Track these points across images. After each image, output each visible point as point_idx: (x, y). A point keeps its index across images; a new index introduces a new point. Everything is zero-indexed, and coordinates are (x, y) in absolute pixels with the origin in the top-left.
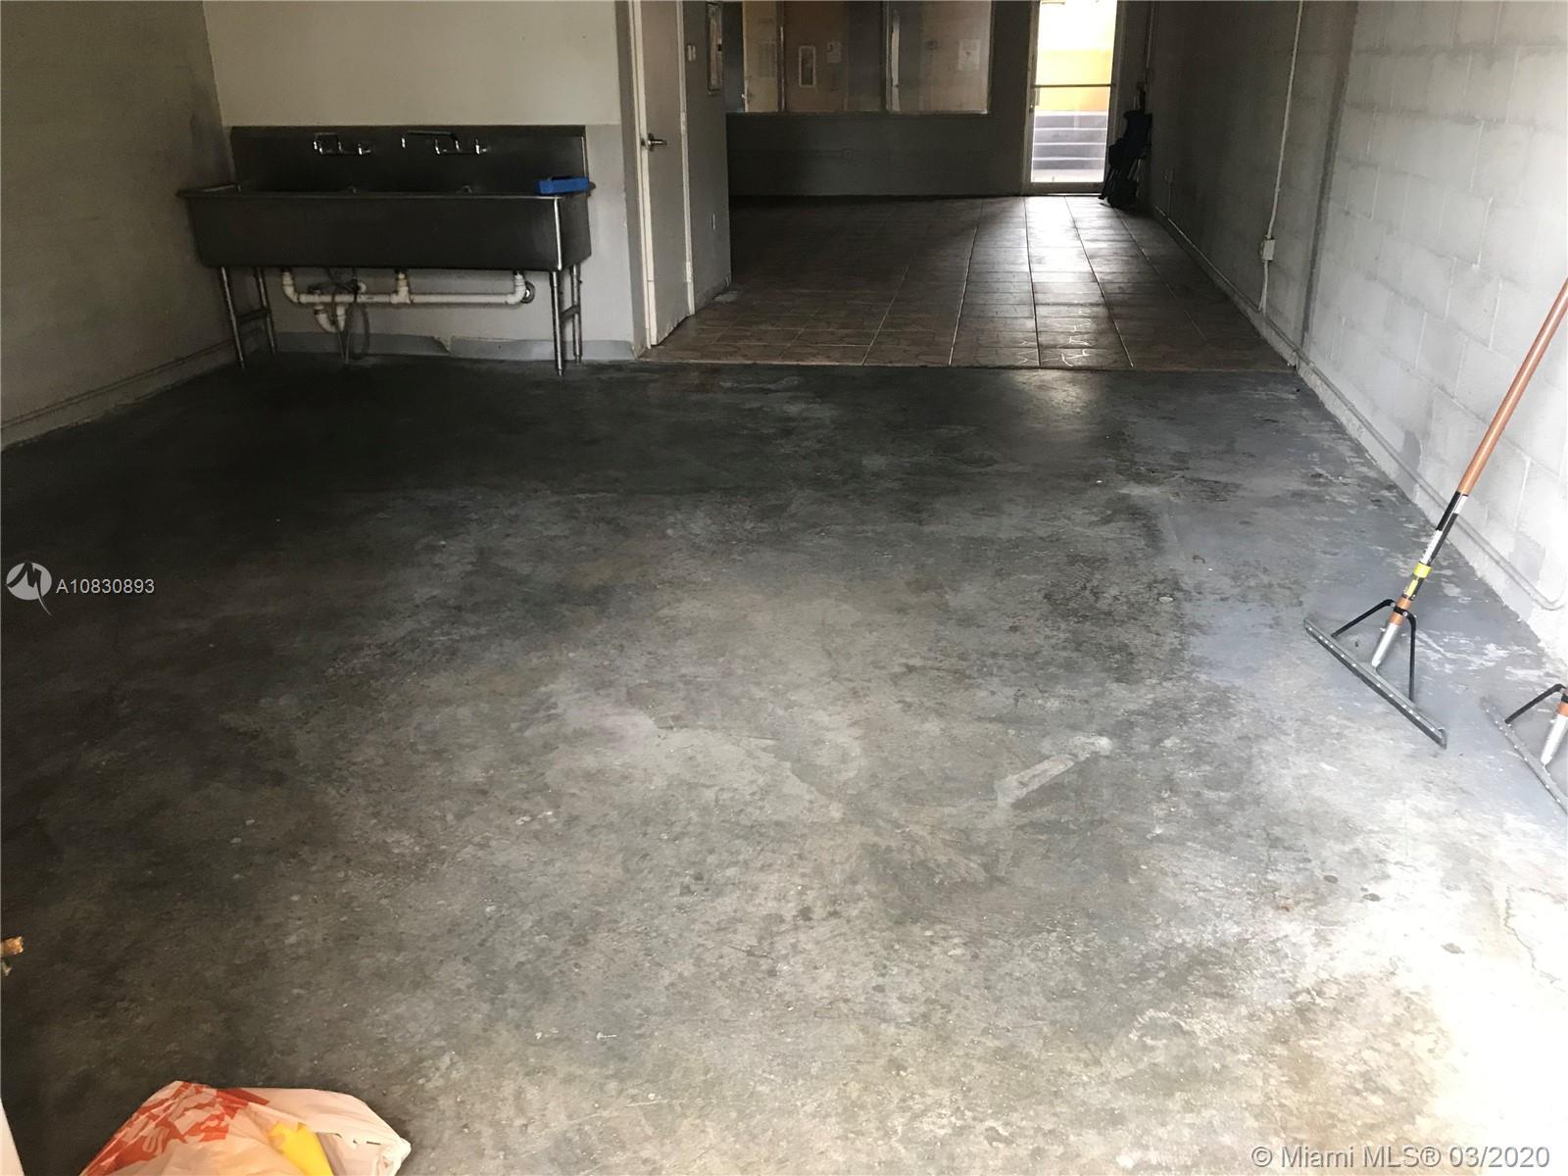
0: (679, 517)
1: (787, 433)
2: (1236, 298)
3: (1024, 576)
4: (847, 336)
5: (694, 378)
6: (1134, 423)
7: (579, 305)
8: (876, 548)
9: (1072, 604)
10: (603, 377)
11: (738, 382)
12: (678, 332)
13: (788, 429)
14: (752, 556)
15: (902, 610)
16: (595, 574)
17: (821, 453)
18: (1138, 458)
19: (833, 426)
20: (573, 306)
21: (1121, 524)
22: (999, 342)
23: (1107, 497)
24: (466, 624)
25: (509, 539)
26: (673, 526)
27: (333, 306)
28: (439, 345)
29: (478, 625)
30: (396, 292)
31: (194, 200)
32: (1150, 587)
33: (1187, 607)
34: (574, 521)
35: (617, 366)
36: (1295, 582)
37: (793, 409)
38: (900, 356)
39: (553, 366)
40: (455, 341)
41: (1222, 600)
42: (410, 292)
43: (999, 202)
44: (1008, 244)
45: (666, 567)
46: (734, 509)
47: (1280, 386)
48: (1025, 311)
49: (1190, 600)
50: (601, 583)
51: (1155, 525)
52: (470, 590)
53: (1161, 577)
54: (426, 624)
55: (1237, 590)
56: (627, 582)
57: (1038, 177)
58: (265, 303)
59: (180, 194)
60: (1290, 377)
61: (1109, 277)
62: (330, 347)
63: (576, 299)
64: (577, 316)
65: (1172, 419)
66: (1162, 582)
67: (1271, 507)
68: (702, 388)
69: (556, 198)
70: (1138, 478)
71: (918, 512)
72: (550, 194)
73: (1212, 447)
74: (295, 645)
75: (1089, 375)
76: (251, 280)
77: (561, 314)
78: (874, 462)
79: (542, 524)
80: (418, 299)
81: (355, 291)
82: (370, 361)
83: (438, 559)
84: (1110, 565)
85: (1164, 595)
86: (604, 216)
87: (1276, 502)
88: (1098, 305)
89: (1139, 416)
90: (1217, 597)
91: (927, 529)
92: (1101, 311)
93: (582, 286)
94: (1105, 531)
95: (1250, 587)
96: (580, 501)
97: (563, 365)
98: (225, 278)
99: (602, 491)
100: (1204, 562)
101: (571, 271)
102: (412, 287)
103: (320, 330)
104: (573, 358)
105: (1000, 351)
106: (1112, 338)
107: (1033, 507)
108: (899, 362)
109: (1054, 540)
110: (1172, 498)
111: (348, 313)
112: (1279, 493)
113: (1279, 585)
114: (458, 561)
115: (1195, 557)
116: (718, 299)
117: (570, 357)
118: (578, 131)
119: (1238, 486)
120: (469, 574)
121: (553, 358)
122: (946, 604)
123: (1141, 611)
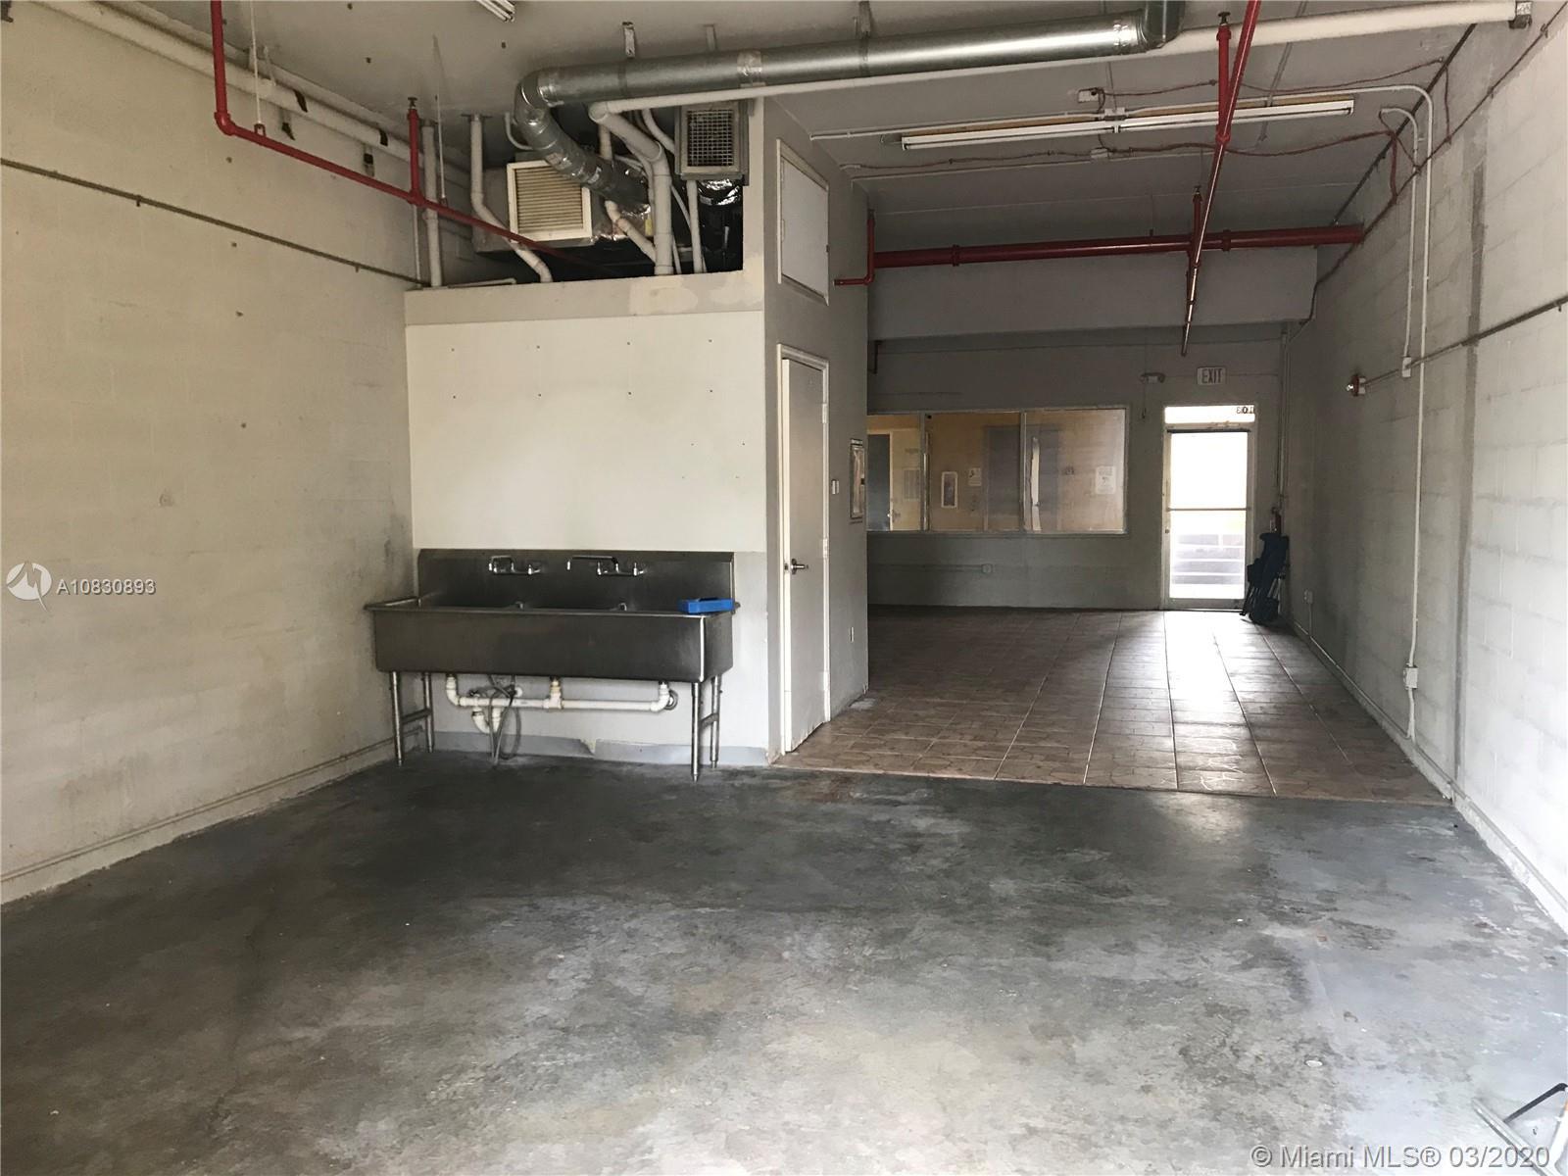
0: (797, 937)
1: (914, 849)
2: (1384, 724)
3: (1159, 1026)
4: (980, 748)
5: (824, 786)
6: (1277, 856)
7: (718, 714)
8: (1000, 985)
9: (1210, 1063)
10: (737, 783)
11: (868, 793)
12: (811, 739)
13: (914, 844)
14: (869, 987)
15: (1024, 1059)
16: (704, 999)
17: (948, 874)
18: (1283, 895)
19: (961, 845)
20: (712, 714)
21: (1264, 970)
22: (1135, 761)
23: (1249, 938)
24: (573, 1049)
25: (626, 955)
26: (790, 948)
27: (491, 708)
28: (585, 747)
29: (583, 1051)
30: (548, 697)
31: (377, 612)
32: (1296, 1048)
33: (1338, 1075)
34: (692, 938)
35: (750, 772)
36: (1462, 1052)
37: (922, 824)
38: (1034, 772)
39: (689, 770)
40: (600, 745)
41: (1378, 1068)
42: (562, 698)
43: (1138, 616)
44: (1146, 659)
45: (779, 995)
46: (855, 932)
47: (1435, 820)
48: (1165, 729)
49: (1342, 1066)
50: (711, 1010)
51: (1301, 974)
52: (580, 1010)
53: (1308, 1036)
54: (533, 1046)
55: (1394, 1058)
56: (738, 1009)
57: (1177, 591)
58: (428, 705)
59: (366, 607)
60: (1447, 810)
61: (1251, 696)
62: (484, 746)
63: (715, 707)
64: (715, 723)
65: (1319, 852)
66: (1309, 1042)
67: (1431, 959)
68: (832, 797)
69: (703, 617)
70: (1281, 918)
71: (1047, 945)
72: (697, 612)
73: (1362, 887)
74: (402, 1063)
75: (1231, 801)
76: (418, 682)
77: (701, 722)
78: (1004, 886)
79: (660, 940)
80: (568, 704)
81: (512, 695)
82: (521, 760)
83: (553, 974)
84: (1252, 1018)
85: (1312, 1058)
86: (747, 633)
87: (1436, 954)
88: (1239, 725)
89: (1282, 847)
90: (1372, 1063)
91: (1056, 966)
92: (1243, 732)
93: (722, 695)
94: (1248, 978)
95: (1409, 1055)
96: (700, 916)
97: (698, 770)
98: (395, 682)
99: (723, 906)
100: (1356, 1021)
101: (713, 680)
102: (565, 692)
103: (477, 731)
104: (710, 763)
105: (1137, 771)
106: (1253, 762)
107: (1170, 946)
108: (1031, 778)
109: (1190, 986)
110: (1320, 944)
111: (504, 715)
112: (1439, 943)
113: (1444, 1055)
114: (573, 977)
115: (1347, 1015)
116: (854, 706)
117: (706, 761)
118: (728, 557)
119: (1392, 933)
120: (581, 992)
121: (690, 762)
122: (1073, 1056)
123: (1286, 1075)
